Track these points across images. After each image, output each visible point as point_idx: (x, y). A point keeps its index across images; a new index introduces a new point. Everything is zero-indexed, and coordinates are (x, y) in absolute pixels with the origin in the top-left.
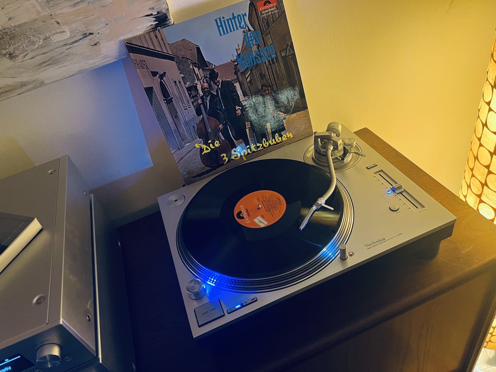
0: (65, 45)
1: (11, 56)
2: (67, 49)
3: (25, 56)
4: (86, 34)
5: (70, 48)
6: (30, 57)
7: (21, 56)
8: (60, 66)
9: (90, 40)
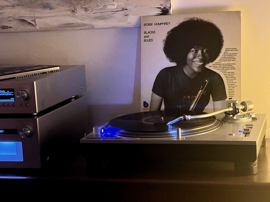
0: (112, 11)
1: (86, 10)
2: (112, 14)
3: (92, 11)
4: (124, 9)
5: (114, 14)
6: (94, 13)
7: (90, 11)
8: (105, 21)
9: (124, 12)
